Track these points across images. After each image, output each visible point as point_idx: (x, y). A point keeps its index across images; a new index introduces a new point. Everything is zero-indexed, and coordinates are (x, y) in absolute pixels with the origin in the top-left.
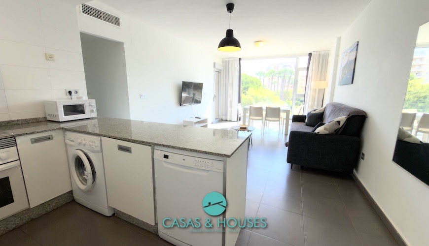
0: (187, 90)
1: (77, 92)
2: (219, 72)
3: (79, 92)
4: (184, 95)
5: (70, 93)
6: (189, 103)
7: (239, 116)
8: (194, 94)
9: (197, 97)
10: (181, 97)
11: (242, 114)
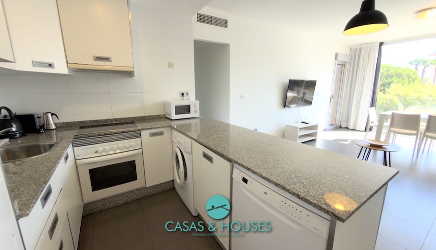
0: (296, 89)
1: (187, 94)
2: (343, 65)
3: (190, 94)
4: (290, 94)
5: (183, 94)
6: (297, 104)
7: (371, 125)
8: (304, 94)
9: (307, 97)
10: (285, 97)
11: (376, 123)
